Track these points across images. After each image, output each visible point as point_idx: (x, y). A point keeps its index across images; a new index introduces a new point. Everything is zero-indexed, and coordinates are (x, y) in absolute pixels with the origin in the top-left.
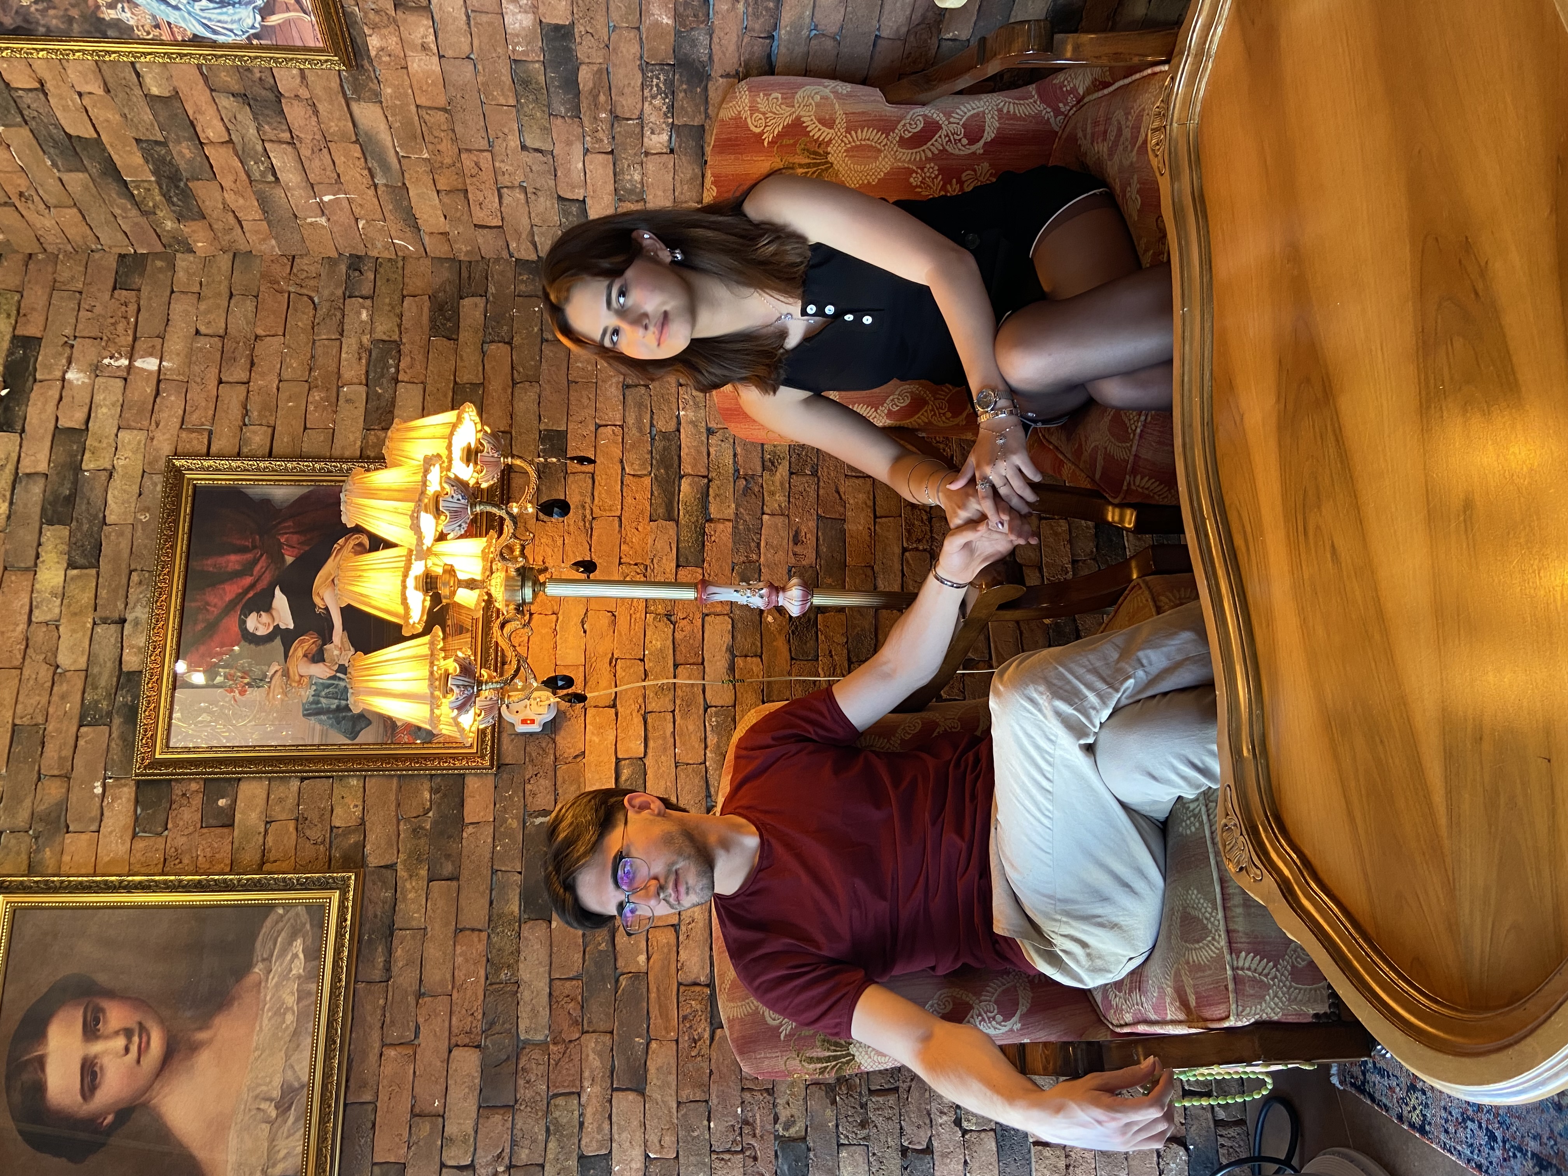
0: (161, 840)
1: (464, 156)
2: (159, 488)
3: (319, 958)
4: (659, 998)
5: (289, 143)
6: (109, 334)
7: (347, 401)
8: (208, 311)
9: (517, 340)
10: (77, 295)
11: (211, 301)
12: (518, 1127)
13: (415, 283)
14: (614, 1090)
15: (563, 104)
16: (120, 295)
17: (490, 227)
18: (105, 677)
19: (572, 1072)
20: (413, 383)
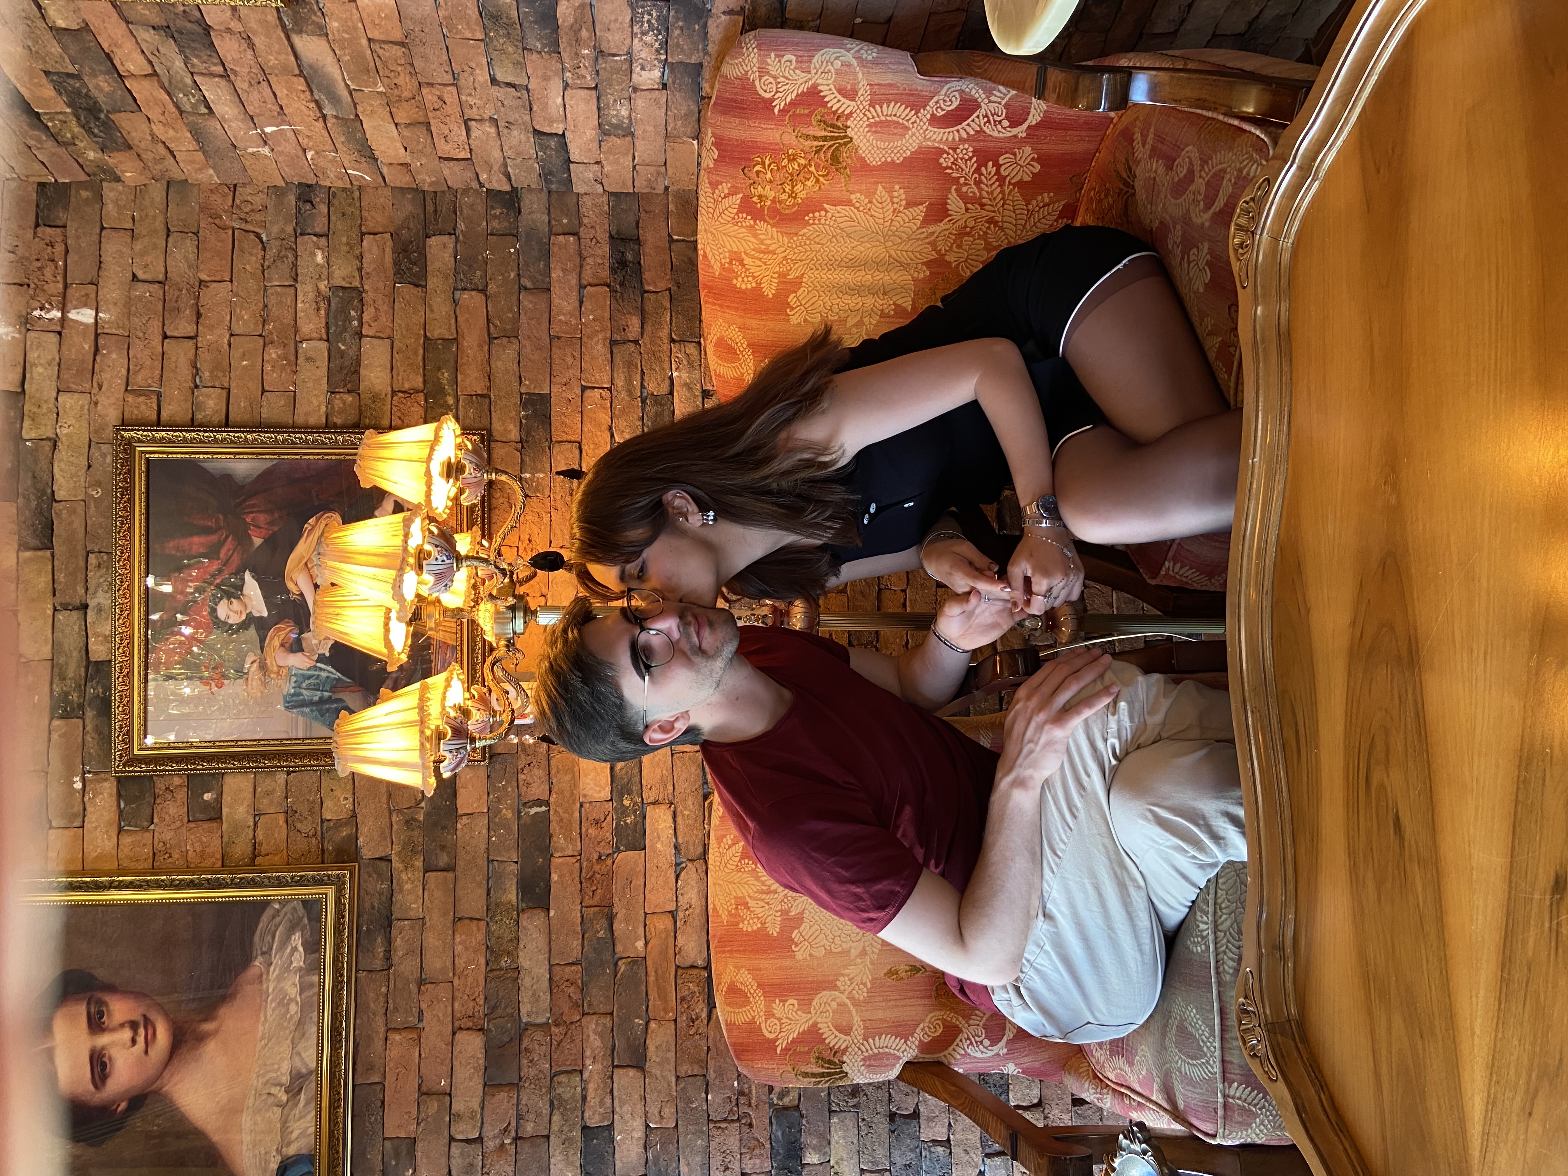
0: (148, 835)
1: (425, 91)
2: (109, 459)
3: (318, 950)
4: (657, 980)
5: (221, 76)
6: (36, 281)
7: (308, 359)
8: (144, 253)
9: (492, 288)
11: (146, 240)
12: (523, 1102)
13: (375, 219)
14: (614, 1067)
15: (539, 40)
16: (43, 232)
17: (457, 160)
18: (72, 666)
19: (574, 1051)
20: (379, 338)
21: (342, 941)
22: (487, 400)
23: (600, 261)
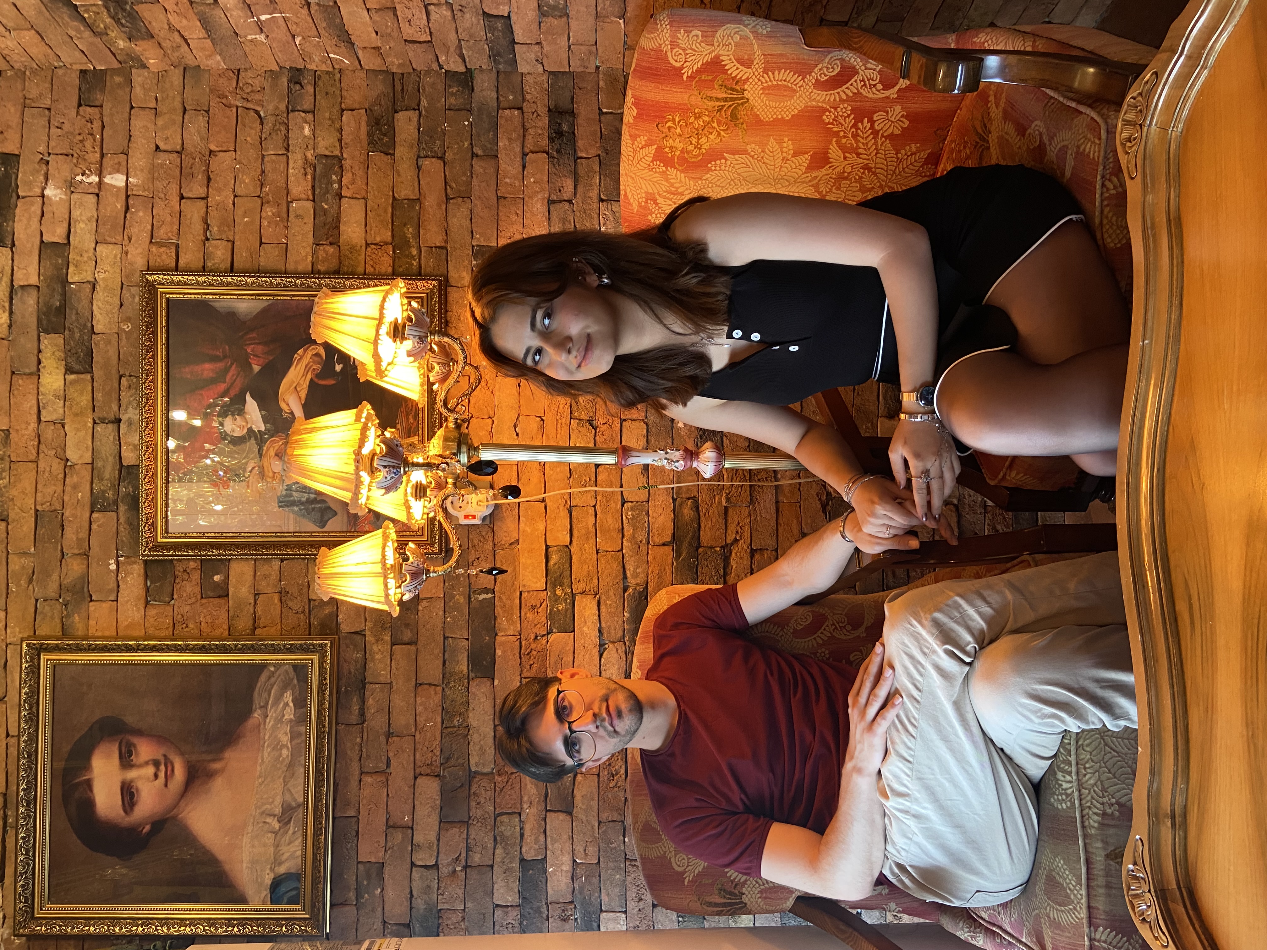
0: (169, 609)
2: (137, 300)
3: (305, 706)
6: (78, 151)
7: (297, 217)
8: (165, 127)
9: (449, 156)
10: (47, 112)
11: (167, 116)
12: (472, 837)
13: (352, 98)
14: (547, 811)
16: (85, 111)
17: (420, 42)
18: (108, 469)
19: (514, 797)
20: (355, 198)
21: (324, 699)
22: (445, 251)
23: (540, 132)
